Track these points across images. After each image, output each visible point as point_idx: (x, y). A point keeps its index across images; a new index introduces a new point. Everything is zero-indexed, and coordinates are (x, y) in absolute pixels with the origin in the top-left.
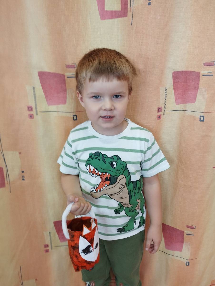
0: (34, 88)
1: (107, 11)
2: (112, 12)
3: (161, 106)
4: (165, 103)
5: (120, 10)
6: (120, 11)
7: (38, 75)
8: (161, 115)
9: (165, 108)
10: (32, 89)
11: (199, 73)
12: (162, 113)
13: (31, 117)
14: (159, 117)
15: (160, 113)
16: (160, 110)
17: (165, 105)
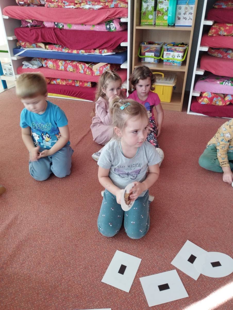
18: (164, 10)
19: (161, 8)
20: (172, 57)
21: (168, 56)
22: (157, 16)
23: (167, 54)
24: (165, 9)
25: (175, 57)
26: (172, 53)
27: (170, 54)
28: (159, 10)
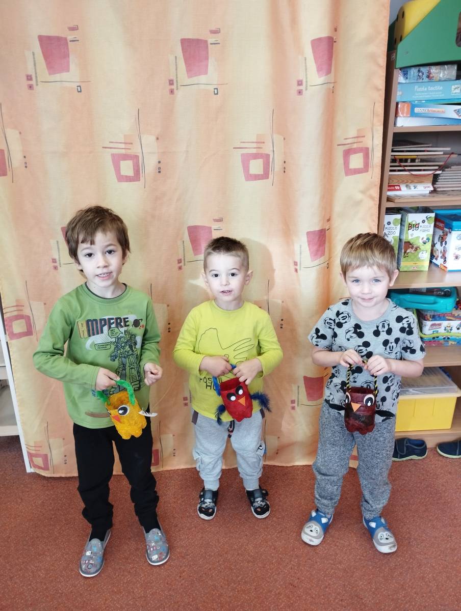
0: (57, 242)
1: (122, 175)
2: (126, 176)
3: (180, 258)
4: (184, 254)
5: (133, 175)
6: (132, 177)
7: (61, 230)
8: (181, 266)
9: (184, 259)
10: (56, 243)
11: (211, 228)
12: (182, 264)
13: (55, 268)
14: (180, 268)
15: (180, 264)
16: (180, 261)
17: (184, 256)
18: (421, 241)
19: (414, 236)
20: (445, 329)
21: (434, 330)
22: (405, 252)
23: (432, 325)
24: (423, 239)
25: (451, 330)
26: (445, 323)
27: (440, 325)
28: (409, 242)
